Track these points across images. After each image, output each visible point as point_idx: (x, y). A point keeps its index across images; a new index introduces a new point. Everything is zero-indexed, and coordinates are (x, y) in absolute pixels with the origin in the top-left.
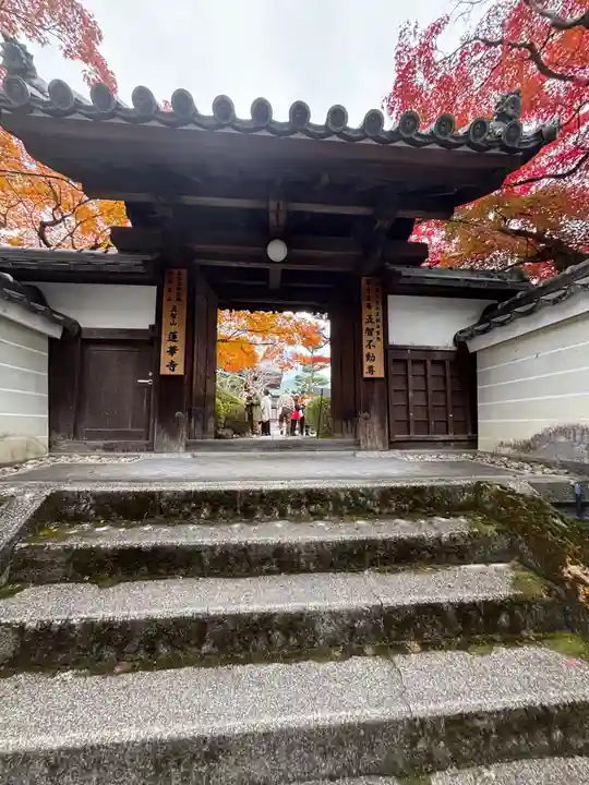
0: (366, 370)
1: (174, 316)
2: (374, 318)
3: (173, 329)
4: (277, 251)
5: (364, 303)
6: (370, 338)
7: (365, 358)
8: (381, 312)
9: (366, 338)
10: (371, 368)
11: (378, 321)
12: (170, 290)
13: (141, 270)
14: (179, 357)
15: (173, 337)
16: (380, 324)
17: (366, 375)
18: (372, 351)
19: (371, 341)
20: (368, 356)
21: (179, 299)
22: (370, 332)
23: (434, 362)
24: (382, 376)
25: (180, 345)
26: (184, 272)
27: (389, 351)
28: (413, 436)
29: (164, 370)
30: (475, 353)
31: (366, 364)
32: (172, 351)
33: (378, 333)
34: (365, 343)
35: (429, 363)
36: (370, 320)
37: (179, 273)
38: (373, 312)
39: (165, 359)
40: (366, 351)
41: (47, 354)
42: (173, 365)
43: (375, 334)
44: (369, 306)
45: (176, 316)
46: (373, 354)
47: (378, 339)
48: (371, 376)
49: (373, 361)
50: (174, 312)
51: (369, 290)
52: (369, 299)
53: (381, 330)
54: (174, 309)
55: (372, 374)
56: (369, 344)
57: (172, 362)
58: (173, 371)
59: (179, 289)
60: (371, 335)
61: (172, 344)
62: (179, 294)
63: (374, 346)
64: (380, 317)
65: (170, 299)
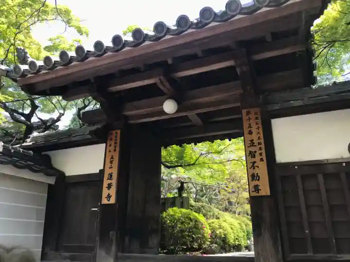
0: (251, 189)
1: (111, 162)
2: (256, 143)
3: (111, 171)
5: (246, 130)
6: (253, 160)
7: (250, 179)
8: (261, 135)
9: (249, 160)
11: (259, 144)
12: (110, 145)
14: (113, 191)
15: (110, 177)
16: (262, 146)
17: (252, 194)
18: (256, 171)
19: (254, 162)
20: (253, 176)
21: (115, 150)
22: (253, 154)
24: (268, 193)
25: (114, 181)
26: (119, 132)
27: (275, 170)
31: (252, 184)
32: (109, 186)
33: (261, 154)
34: (249, 165)
36: (252, 145)
37: (117, 133)
38: (254, 136)
40: (250, 172)
41: (46, 195)
42: (109, 197)
43: (257, 154)
44: (250, 133)
45: (113, 162)
46: (257, 174)
47: (262, 160)
48: (257, 195)
49: (258, 180)
50: (112, 160)
51: (250, 119)
52: (250, 126)
53: (263, 151)
54: (112, 158)
55: (258, 192)
56: (253, 165)
57: (109, 194)
58: (109, 201)
59: (116, 143)
60: (254, 156)
61: (109, 181)
62: (115, 147)
63: (258, 167)
64: (262, 141)
65: (110, 151)
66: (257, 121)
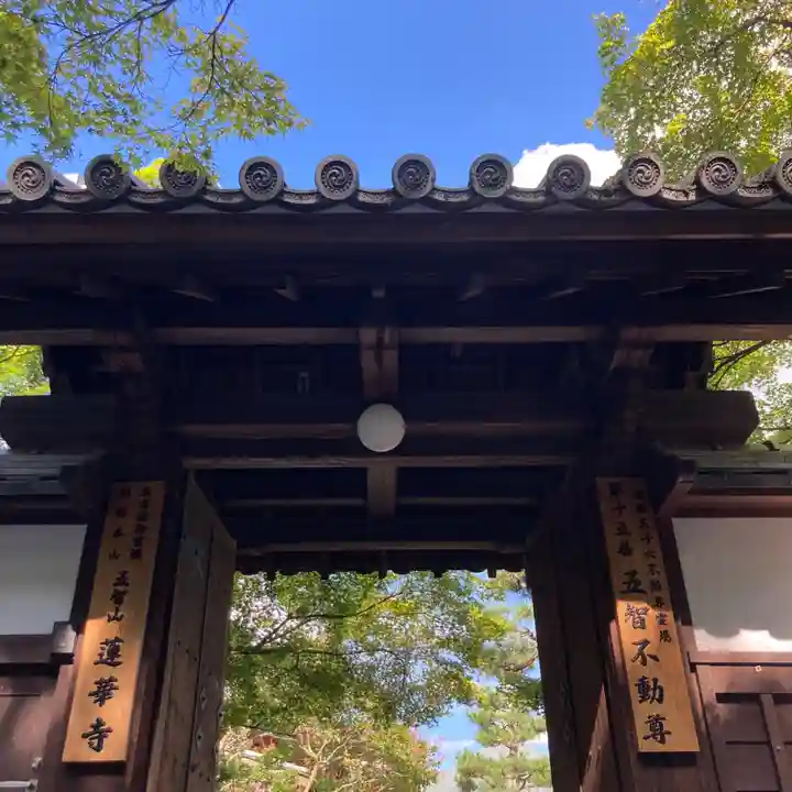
0: (642, 728)
1: (118, 598)
2: (644, 581)
4: (382, 430)
5: (613, 542)
6: (640, 634)
7: (634, 695)
8: (659, 561)
9: (628, 635)
10: (656, 723)
11: (654, 586)
12: (117, 534)
13: (56, 488)
14: (119, 712)
15: (111, 653)
17: (646, 746)
18: (652, 671)
19: (644, 643)
20: (644, 687)
21: (136, 555)
22: (638, 617)
24: (693, 746)
25: (126, 671)
26: (158, 489)
29: (76, 750)
31: (642, 711)
32: (103, 691)
33: (661, 619)
34: (629, 650)
36: (633, 587)
37: (146, 492)
38: (638, 561)
39: (82, 714)
40: (634, 672)
42: (99, 732)
44: (625, 550)
45: (126, 598)
46: (655, 681)
47: (665, 636)
48: (660, 748)
49: (660, 700)
50: (120, 588)
51: (620, 508)
52: (623, 530)
53: (669, 611)
54: (122, 580)
55: (663, 741)
56: (641, 653)
57: (100, 723)
58: (98, 749)
59: (141, 529)
60: (642, 625)
61: (106, 672)
62: (138, 542)
63: (655, 658)
64: (662, 578)
65: (114, 556)
66: (644, 515)
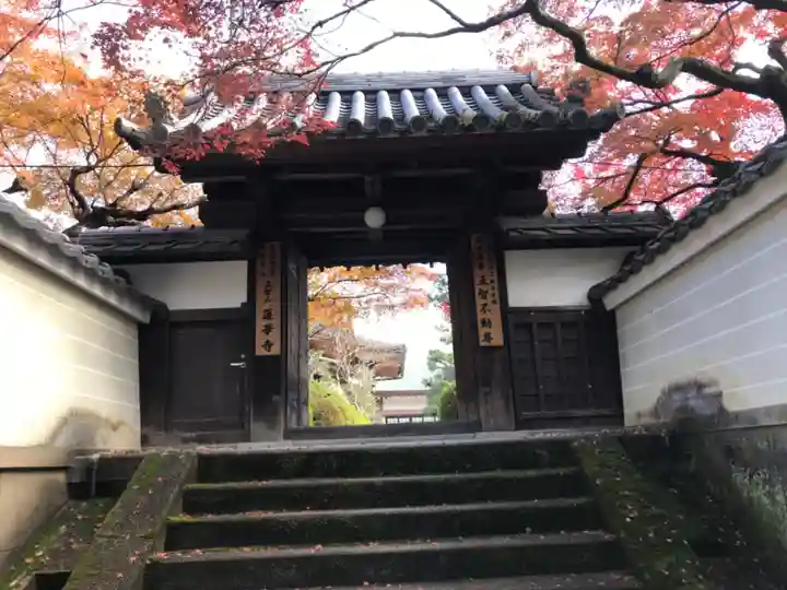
0: (482, 338)
1: (267, 292)
2: (488, 279)
3: (267, 306)
4: (374, 219)
5: (475, 264)
6: (484, 301)
7: (480, 325)
8: (496, 272)
9: (479, 302)
10: (488, 337)
11: (492, 281)
12: (263, 264)
14: (275, 336)
15: (268, 315)
16: (496, 285)
17: (482, 344)
18: (488, 316)
19: (485, 305)
20: (484, 322)
21: (273, 273)
22: (484, 294)
23: (563, 324)
24: (502, 343)
25: (276, 321)
26: (277, 245)
27: (509, 315)
28: (544, 413)
29: (260, 351)
30: (613, 312)
31: (482, 331)
32: (268, 329)
33: (493, 295)
34: (479, 308)
35: (559, 326)
36: (483, 282)
37: (273, 247)
38: (486, 272)
39: (260, 338)
40: (480, 316)
42: (268, 345)
43: (489, 296)
44: (481, 266)
45: (271, 292)
46: (489, 319)
47: (494, 302)
48: (488, 345)
49: (490, 327)
50: (268, 288)
52: (480, 258)
53: (496, 292)
54: (268, 285)
55: (489, 342)
56: (484, 308)
57: (268, 341)
58: (269, 351)
59: (273, 263)
60: (485, 298)
61: (267, 322)
62: (272, 268)
63: (489, 311)
64: (495, 278)
65: (263, 274)
66: (489, 250)
